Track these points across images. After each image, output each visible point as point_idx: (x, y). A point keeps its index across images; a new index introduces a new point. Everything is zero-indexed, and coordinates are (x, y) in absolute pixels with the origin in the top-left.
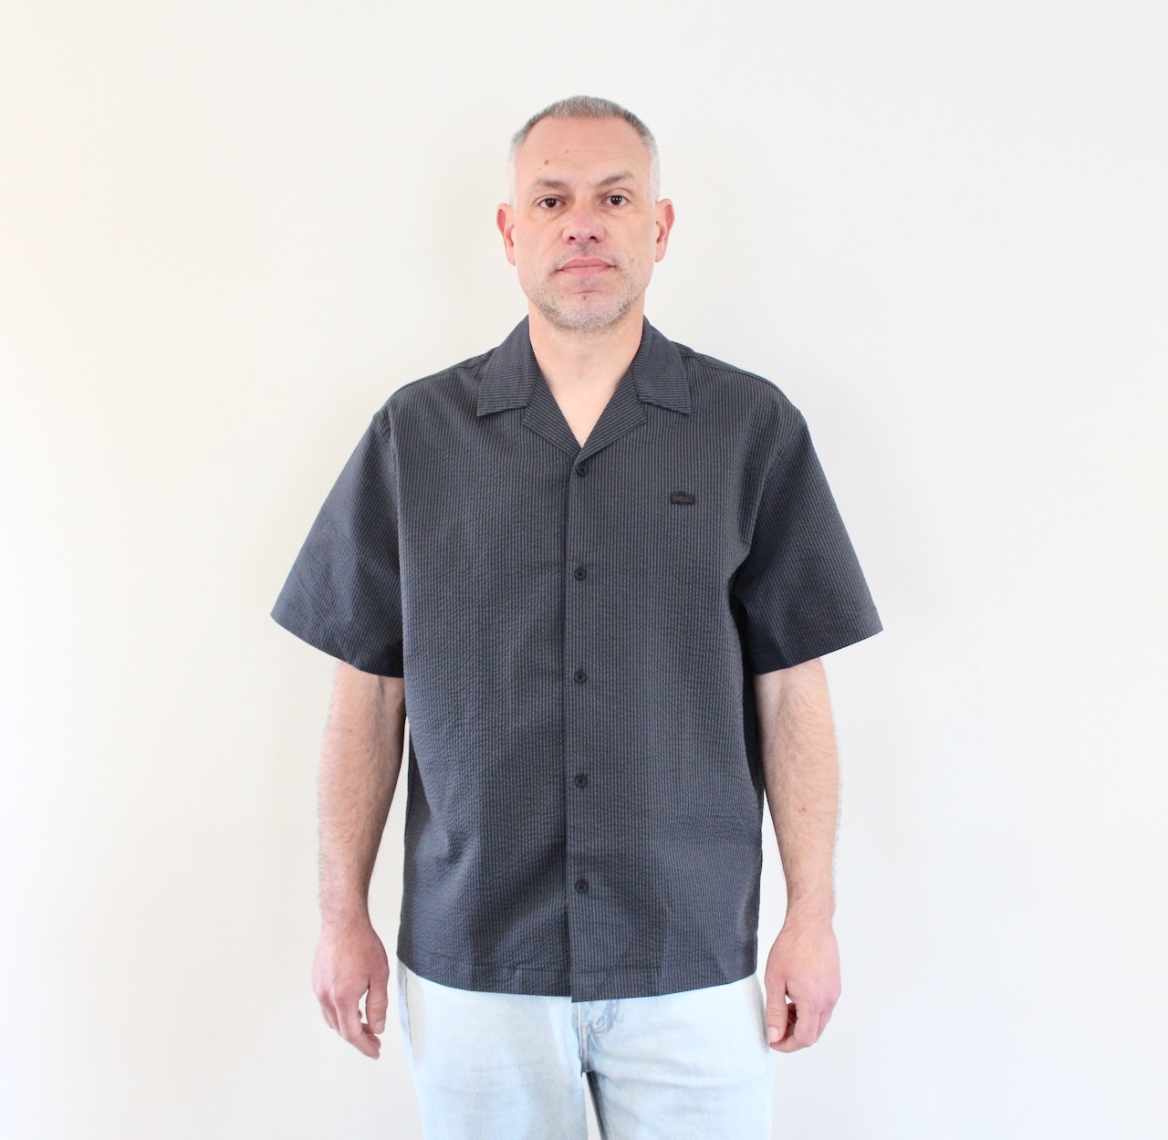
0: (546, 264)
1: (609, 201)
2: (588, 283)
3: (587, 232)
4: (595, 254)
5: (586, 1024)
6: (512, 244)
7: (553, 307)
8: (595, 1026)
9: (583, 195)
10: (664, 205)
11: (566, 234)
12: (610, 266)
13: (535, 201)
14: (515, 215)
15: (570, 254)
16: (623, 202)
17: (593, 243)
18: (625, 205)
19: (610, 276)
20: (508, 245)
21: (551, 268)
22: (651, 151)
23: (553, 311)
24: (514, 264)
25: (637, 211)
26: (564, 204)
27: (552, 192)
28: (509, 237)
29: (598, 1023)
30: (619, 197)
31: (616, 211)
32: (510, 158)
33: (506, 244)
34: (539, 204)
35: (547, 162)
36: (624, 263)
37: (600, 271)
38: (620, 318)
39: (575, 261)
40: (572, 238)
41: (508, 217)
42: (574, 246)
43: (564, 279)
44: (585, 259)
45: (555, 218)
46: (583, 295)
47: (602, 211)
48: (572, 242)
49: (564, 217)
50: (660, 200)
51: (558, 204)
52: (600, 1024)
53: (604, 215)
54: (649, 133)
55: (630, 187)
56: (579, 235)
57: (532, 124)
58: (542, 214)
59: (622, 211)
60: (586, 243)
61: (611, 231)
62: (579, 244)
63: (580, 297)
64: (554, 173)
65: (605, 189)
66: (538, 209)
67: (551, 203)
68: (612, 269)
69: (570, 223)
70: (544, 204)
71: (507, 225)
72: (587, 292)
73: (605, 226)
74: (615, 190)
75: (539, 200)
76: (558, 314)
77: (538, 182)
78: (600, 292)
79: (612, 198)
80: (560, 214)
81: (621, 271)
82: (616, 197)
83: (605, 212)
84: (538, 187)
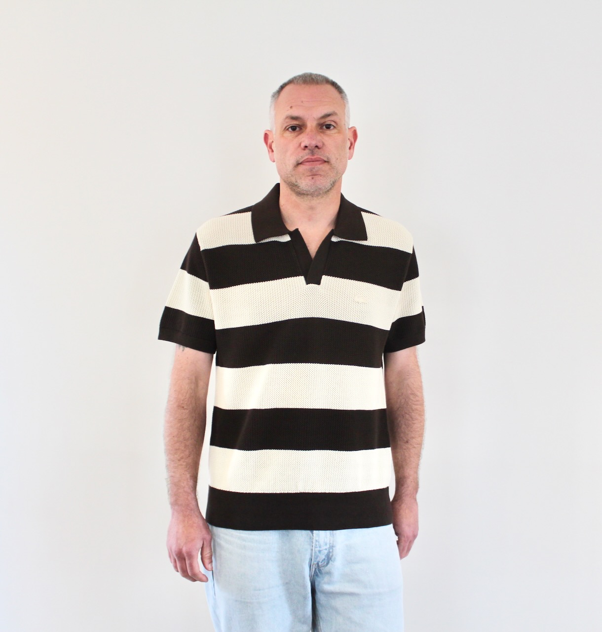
0: (291, 161)
1: (324, 127)
2: (314, 170)
3: (314, 143)
4: (318, 155)
5: (315, 563)
6: (273, 151)
7: (296, 184)
8: (320, 564)
9: (311, 124)
10: (353, 130)
11: (303, 145)
12: (325, 162)
13: (286, 128)
14: (274, 136)
15: (306, 155)
16: (332, 127)
17: (317, 149)
18: (333, 129)
19: (325, 167)
20: (270, 152)
21: (295, 163)
22: (345, 102)
23: (296, 186)
24: (274, 162)
25: (339, 132)
26: (301, 129)
27: (295, 123)
28: (271, 147)
29: (321, 562)
30: (330, 125)
31: (328, 132)
32: (271, 106)
33: (269, 151)
34: (288, 129)
35: (291, 107)
36: (333, 161)
37: (320, 164)
38: (331, 189)
39: (307, 159)
40: (306, 147)
41: (270, 137)
42: (307, 151)
43: (301, 168)
44: (313, 157)
46: (312, 177)
47: (321, 132)
48: (306, 149)
49: (301, 136)
50: (350, 127)
51: (298, 129)
52: (323, 562)
53: (322, 135)
54: (344, 93)
55: (335, 120)
56: (310, 145)
57: (282, 87)
58: (289, 135)
59: (332, 132)
60: (314, 149)
61: (326, 143)
62: (310, 150)
63: (310, 178)
64: (295, 113)
65: (322, 121)
66: (287, 132)
67: (294, 128)
68: (326, 163)
69: (305, 139)
70: (290, 129)
71: (270, 141)
72: (314, 175)
73: (323, 140)
74: (328, 121)
75: (288, 127)
76: (298, 187)
77: (287, 117)
78: (321, 175)
79: (325, 125)
80: (298, 135)
81: (331, 164)
82: (328, 125)
83: (323, 132)
84: (287, 120)
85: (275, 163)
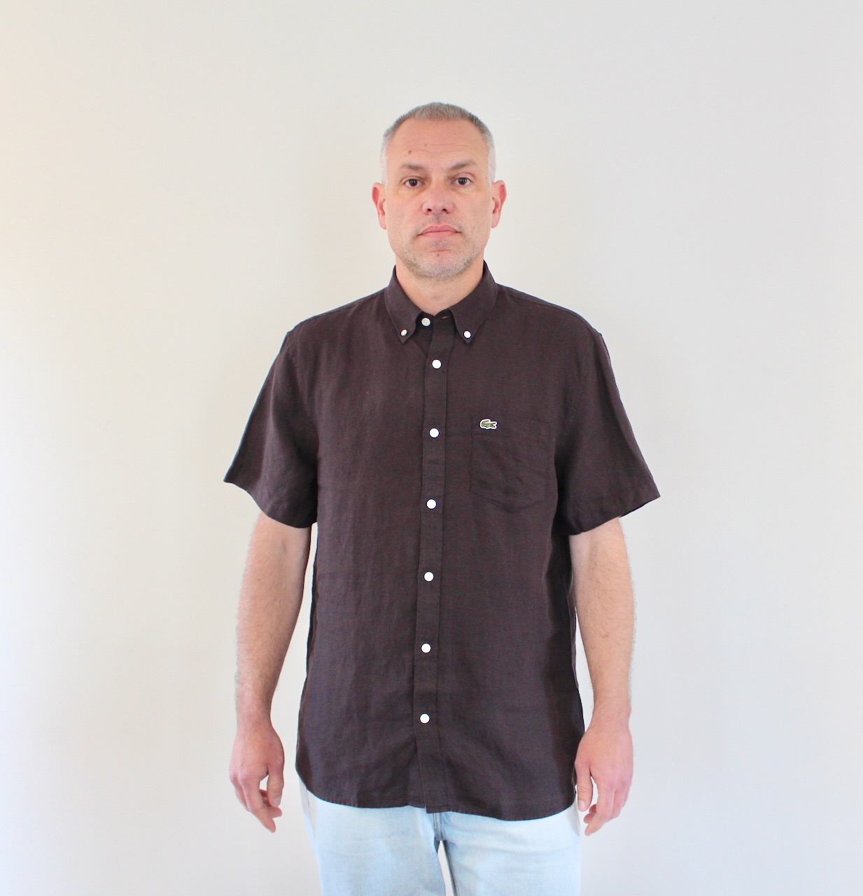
0: (408, 230)
1: (457, 182)
2: (440, 244)
3: (440, 205)
4: (445, 222)
6: (384, 214)
7: (415, 262)
9: (437, 177)
10: (498, 185)
11: (425, 208)
12: (457, 232)
13: (402, 180)
14: (386, 192)
15: (429, 222)
16: (468, 182)
17: (444, 213)
18: (469, 185)
19: (457, 239)
20: (380, 215)
21: (413, 233)
22: (489, 145)
23: (415, 265)
24: (385, 229)
25: (478, 190)
26: (423, 184)
27: (415, 174)
28: (381, 208)
30: (465, 179)
31: (462, 190)
32: (383, 149)
33: (379, 213)
34: (404, 183)
35: (410, 152)
36: (467, 230)
37: (449, 235)
38: (465, 270)
39: (431, 227)
40: (429, 210)
41: (381, 193)
42: (430, 216)
43: (423, 240)
44: (439, 226)
45: (417, 195)
46: (438, 253)
47: (452, 190)
48: (430, 213)
49: (423, 194)
50: (495, 181)
51: (419, 183)
53: (453, 193)
54: (488, 131)
55: (473, 172)
56: (434, 208)
57: (399, 123)
58: (407, 191)
59: (467, 190)
60: (440, 214)
61: (457, 205)
62: (434, 214)
63: (434, 254)
64: (415, 160)
65: (454, 173)
66: (404, 187)
67: (413, 183)
68: (458, 234)
69: (428, 199)
70: (408, 183)
71: (380, 199)
72: (440, 250)
73: (454, 201)
74: (462, 173)
75: (404, 181)
76: (418, 267)
77: (403, 166)
78: (450, 251)
79: (459, 179)
80: (420, 192)
81: (465, 236)
82: (462, 179)
83: (454, 190)
84: (403, 170)
85: (386, 231)
